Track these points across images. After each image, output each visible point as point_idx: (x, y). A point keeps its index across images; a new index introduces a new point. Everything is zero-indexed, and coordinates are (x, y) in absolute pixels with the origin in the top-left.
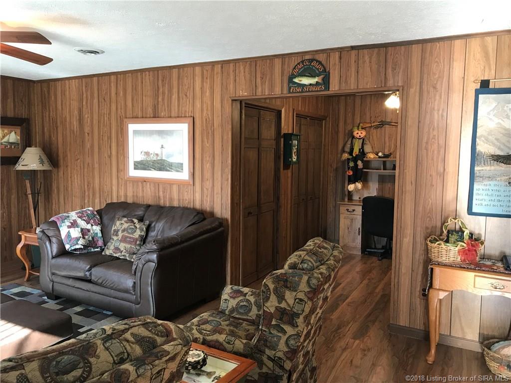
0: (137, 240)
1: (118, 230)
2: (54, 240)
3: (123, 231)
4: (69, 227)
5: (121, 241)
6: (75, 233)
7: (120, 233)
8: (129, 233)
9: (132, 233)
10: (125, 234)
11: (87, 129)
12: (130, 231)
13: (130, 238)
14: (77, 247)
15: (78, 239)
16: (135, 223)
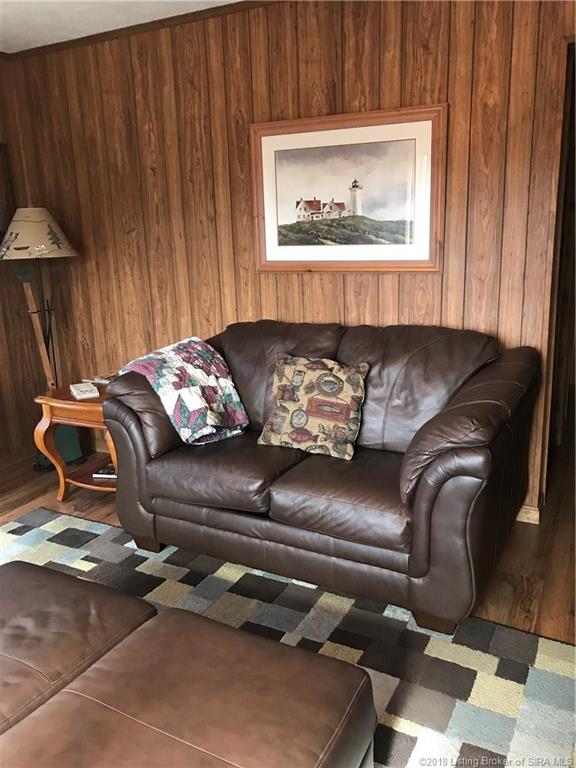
0: (348, 408)
1: (295, 389)
2: (147, 418)
3: (310, 388)
4: (178, 386)
5: (309, 413)
6: (194, 400)
7: (301, 393)
8: (325, 394)
9: (335, 394)
10: (316, 395)
11: (150, 159)
12: (326, 389)
13: (332, 405)
14: (207, 431)
15: (202, 414)
16: (331, 370)
